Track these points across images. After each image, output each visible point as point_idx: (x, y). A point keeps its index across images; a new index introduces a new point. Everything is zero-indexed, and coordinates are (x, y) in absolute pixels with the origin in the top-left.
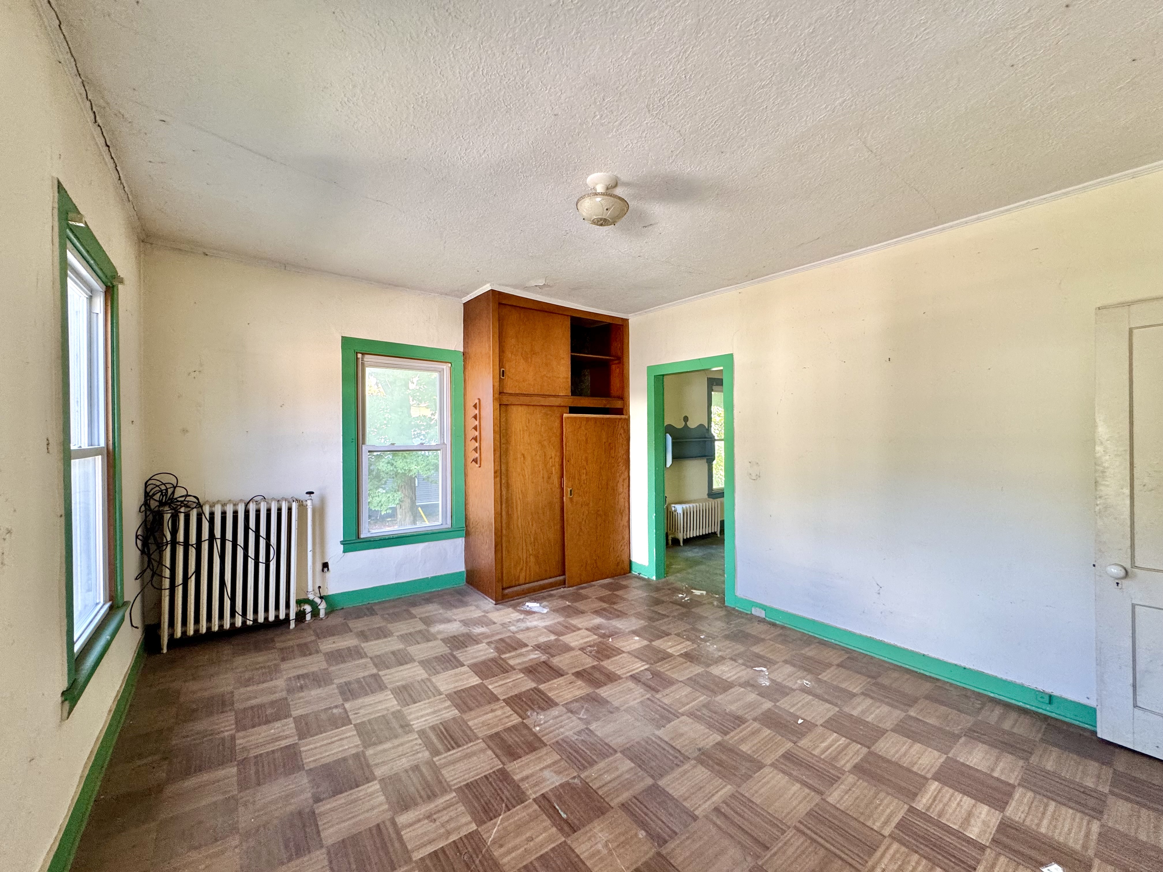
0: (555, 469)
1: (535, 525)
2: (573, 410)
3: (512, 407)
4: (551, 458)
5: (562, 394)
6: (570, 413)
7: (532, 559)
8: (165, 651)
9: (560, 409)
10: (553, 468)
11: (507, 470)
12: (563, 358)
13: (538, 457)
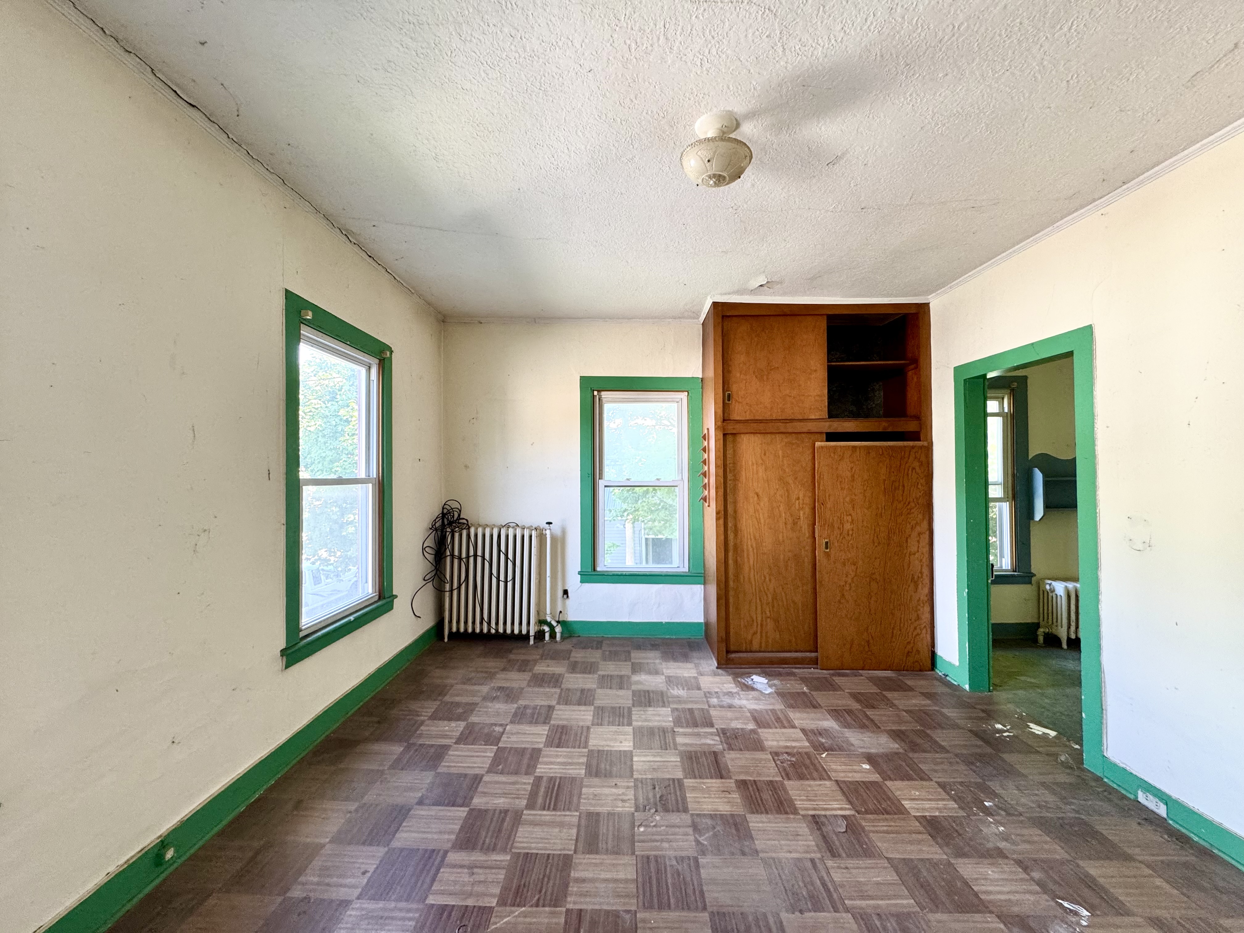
0: (804, 513)
1: (773, 580)
2: (831, 437)
3: (742, 436)
4: (798, 499)
5: (813, 417)
6: (827, 440)
7: (770, 625)
8: (446, 640)
9: (813, 437)
10: (802, 513)
11: (735, 512)
12: (816, 371)
13: (779, 498)
